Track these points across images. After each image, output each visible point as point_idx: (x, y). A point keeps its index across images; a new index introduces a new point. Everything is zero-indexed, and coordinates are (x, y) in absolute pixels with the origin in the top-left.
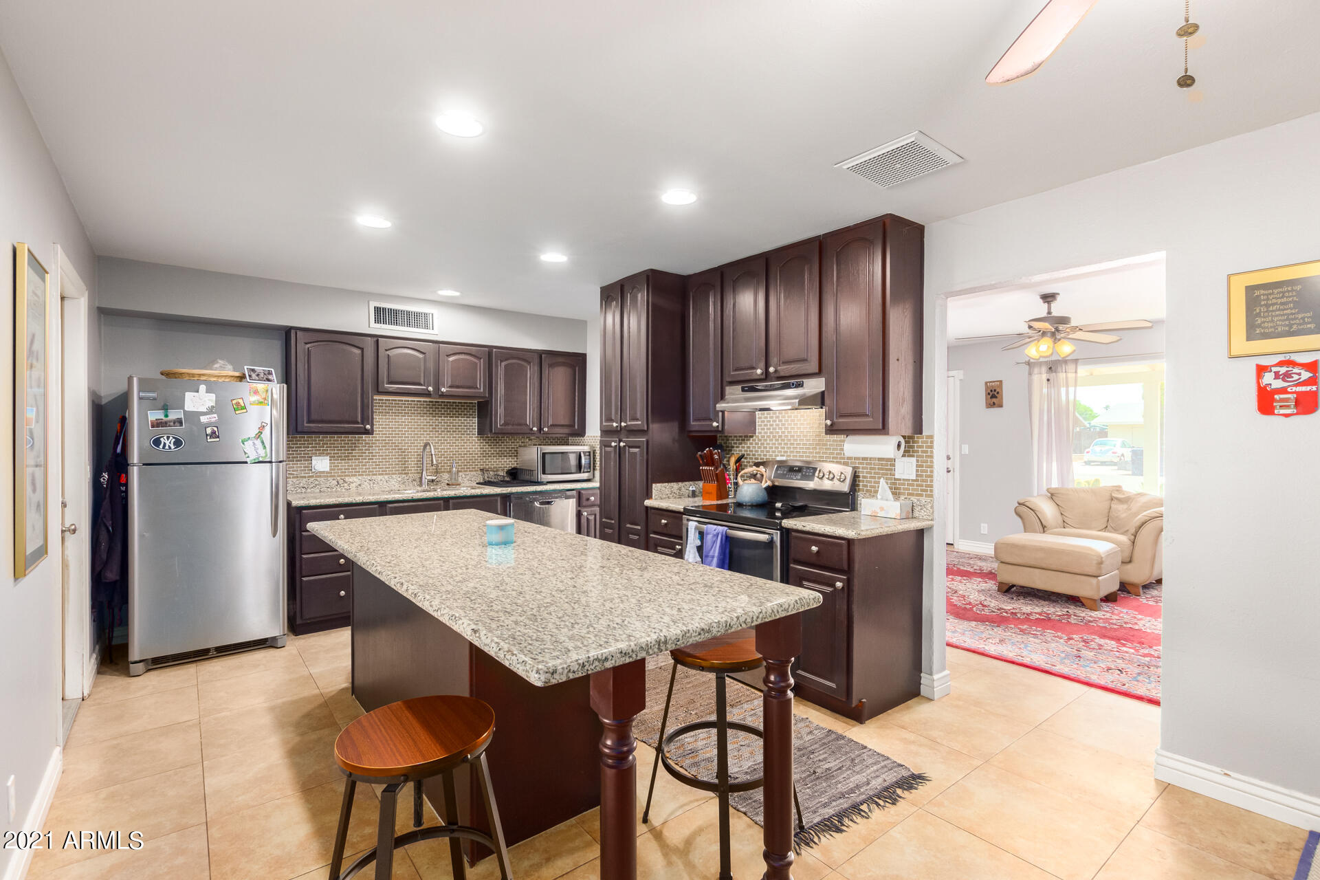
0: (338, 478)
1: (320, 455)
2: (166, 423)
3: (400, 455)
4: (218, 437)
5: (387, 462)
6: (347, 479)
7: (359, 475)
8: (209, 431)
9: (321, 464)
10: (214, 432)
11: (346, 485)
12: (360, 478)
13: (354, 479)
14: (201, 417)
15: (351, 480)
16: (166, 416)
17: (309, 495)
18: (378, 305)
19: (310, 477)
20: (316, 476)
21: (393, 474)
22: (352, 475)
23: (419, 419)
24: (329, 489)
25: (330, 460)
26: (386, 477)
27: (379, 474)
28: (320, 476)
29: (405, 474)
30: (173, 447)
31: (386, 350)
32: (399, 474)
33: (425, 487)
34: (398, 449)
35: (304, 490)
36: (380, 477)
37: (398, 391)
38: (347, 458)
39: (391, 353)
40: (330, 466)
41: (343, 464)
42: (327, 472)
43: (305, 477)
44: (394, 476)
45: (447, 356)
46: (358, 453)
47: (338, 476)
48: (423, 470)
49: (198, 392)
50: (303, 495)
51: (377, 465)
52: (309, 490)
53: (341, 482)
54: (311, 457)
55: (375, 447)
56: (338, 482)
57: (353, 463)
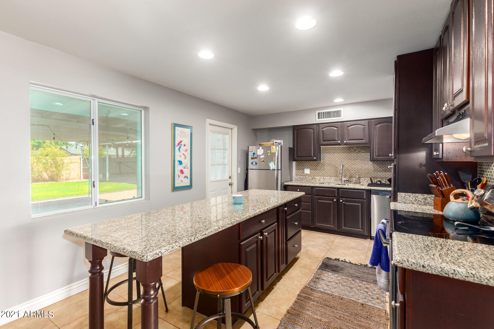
0: (312, 177)
1: (307, 168)
2: (254, 158)
3: (335, 169)
4: (264, 162)
5: (330, 171)
6: (315, 177)
7: (320, 176)
8: (262, 160)
9: (307, 171)
10: (263, 161)
11: (315, 179)
12: (320, 177)
13: (318, 177)
14: (261, 156)
15: (316, 178)
16: (254, 156)
17: (303, 182)
18: (319, 112)
19: (304, 175)
20: (306, 176)
21: (332, 176)
22: (317, 176)
23: (343, 155)
24: (309, 180)
25: (310, 170)
26: (329, 177)
27: (327, 176)
28: (307, 176)
29: (337, 177)
30: (255, 165)
31: (322, 129)
32: (334, 176)
33: (343, 183)
34: (334, 167)
35: (302, 180)
36: (327, 177)
37: (327, 144)
38: (315, 170)
39: (323, 129)
40: (310, 172)
41: (314, 172)
42: (309, 174)
43: (302, 175)
44: (332, 177)
45: (348, 127)
46: (319, 168)
47: (313, 176)
48: (342, 175)
49: (259, 149)
50: (302, 182)
51: (326, 173)
52: (303, 180)
53: (313, 178)
54: (304, 169)
55: (326, 166)
56: (312, 178)
57: (318, 171)
